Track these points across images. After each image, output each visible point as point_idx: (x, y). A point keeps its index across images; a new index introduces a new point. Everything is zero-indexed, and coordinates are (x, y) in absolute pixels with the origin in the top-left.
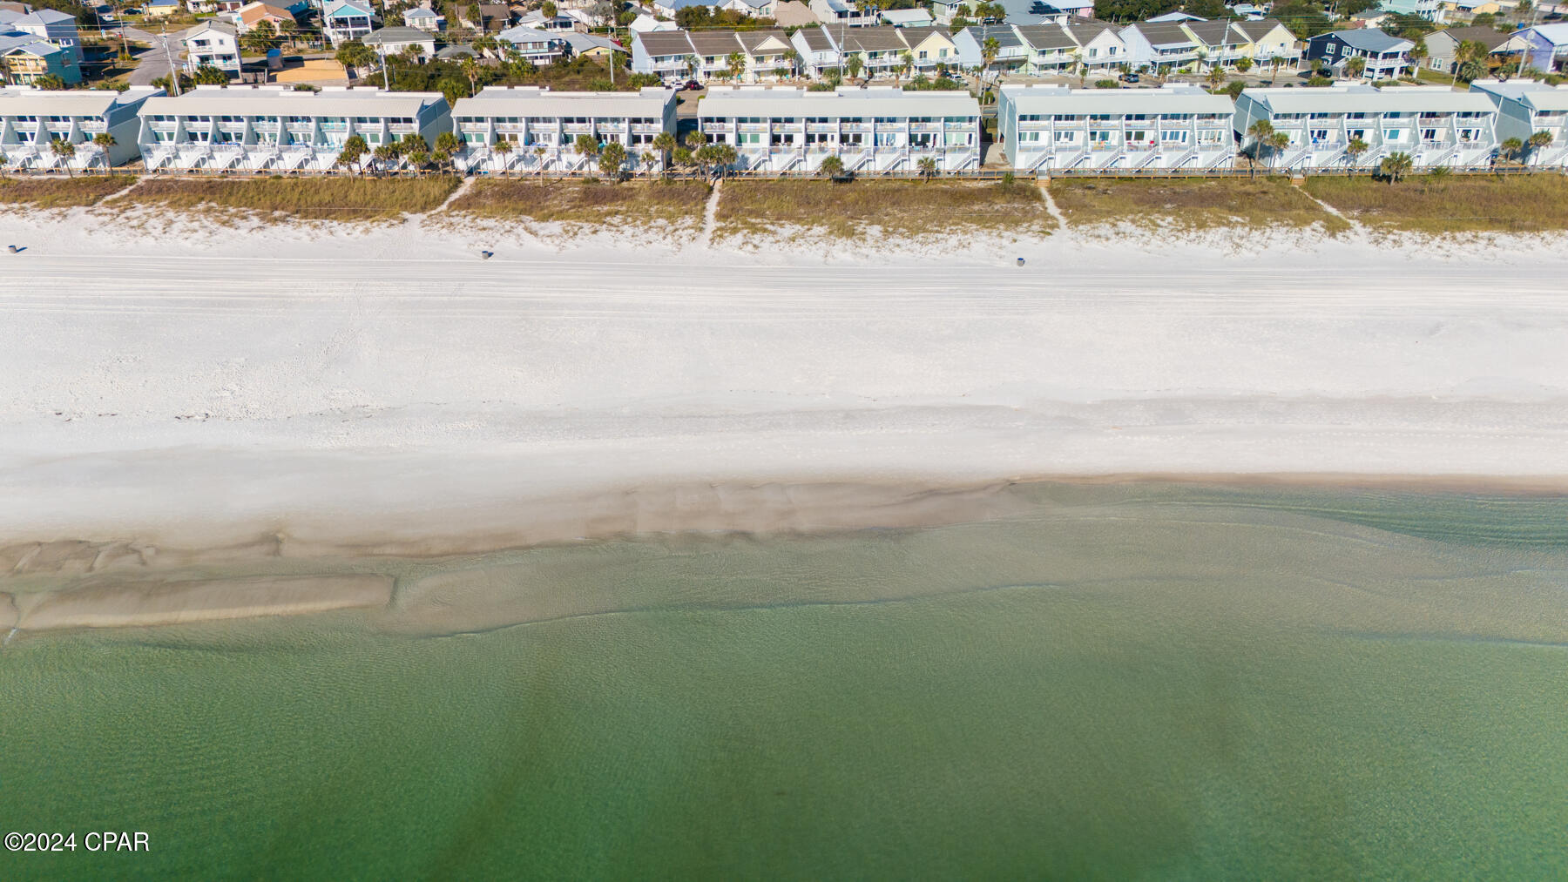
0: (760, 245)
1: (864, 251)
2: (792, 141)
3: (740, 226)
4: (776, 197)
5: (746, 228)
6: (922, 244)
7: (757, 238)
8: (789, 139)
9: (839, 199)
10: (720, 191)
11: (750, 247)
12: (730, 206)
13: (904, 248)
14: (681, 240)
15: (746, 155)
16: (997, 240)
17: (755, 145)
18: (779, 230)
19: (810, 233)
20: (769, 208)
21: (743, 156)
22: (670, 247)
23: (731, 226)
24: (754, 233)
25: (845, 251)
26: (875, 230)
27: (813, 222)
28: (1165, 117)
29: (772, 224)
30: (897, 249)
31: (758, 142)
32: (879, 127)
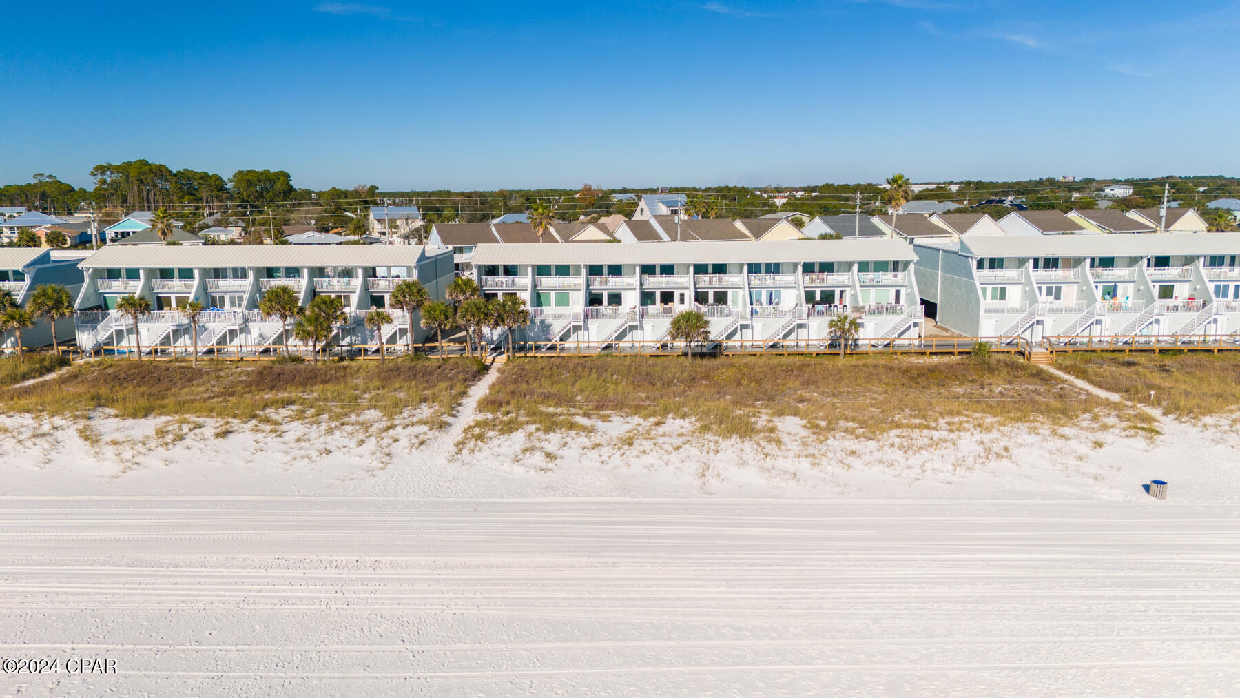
0: (562, 452)
1: (782, 463)
2: (620, 303)
3: (522, 419)
4: (594, 376)
5: (535, 422)
6: (903, 449)
7: (553, 441)
8: (616, 299)
9: (706, 378)
10: (499, 370)
11: (538, 458)
12: (511, 388)
13: (867, 458)
14: (395, 445)
15: (547, 321)
17: (561, 310)
18: (600, 425)
19: (661, 429)
20: (582, 391)
21: (542, 322)
22: (365, 460)
23: (506, 418)
24: (548, 430)
25: (743, 463)
26: (791, 425)
27: (666, 412)
29: (587, 415)
31: (567, 304)
32: (754, 282)
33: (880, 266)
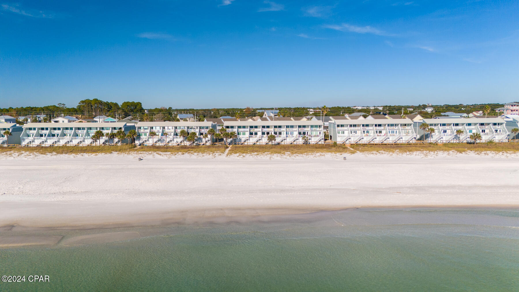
0: (245, 156)
1: (284, 156)
2: (257, 135)
5: (240, 153)
6: (306, 155)
10: (230, 148)
11: (241, 156)
13: (299, 156)
14: (215, 155)
15: (241, 138)
16: (335, 154)
18: (253, 153)
20: (249, 150)
22: (211, 157)
23: (235, 152)
24: (243, 153)
25: (278, 156)
26: (288, 153)
28: (388, 125)
30: (297, 157)
31: (245, 135)
32: (288, 130)
33: (316, 126)
